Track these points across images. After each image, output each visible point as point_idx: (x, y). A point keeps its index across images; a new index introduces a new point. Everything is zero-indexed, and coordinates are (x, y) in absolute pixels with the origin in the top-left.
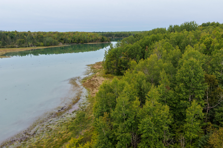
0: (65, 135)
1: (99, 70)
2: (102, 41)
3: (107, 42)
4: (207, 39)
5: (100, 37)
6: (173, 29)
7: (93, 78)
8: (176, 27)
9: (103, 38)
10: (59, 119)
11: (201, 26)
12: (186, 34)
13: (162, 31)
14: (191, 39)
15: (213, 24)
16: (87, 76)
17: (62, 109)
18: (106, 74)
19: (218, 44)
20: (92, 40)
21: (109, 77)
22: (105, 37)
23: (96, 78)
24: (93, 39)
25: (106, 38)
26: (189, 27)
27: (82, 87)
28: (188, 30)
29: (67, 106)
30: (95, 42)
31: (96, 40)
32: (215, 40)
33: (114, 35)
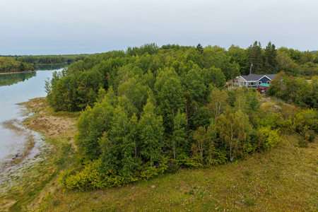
0: (41, 177)
1: (41, 108)
2: (22, 70)
3: (30, 71)
4: (175, 62)
5: (17, 64)
6: (132, 52)
7: (39, 119)
8: (135, 49)
9: (22, 65)
10: (21, 166)
11: (161, 49)
12: (149, 58)
13: (120, 54)
14: (158, 64)
15: (173, 47)
16: (28, 117)
17: (17, 156)
18: (56, 111)
19: (185, 67)
20: (4, 69)
21: (62, 115)
22: (25, 64)
23: (43, 118)
24: (5, 66)
25: (27, 65)
26: (149, 50)
27: (28, 130)
28: (150, 53)
29: (22, 153)
30: (9, 71)
31: (10, 68)
32: (182, 63)
33: (36, 59)
